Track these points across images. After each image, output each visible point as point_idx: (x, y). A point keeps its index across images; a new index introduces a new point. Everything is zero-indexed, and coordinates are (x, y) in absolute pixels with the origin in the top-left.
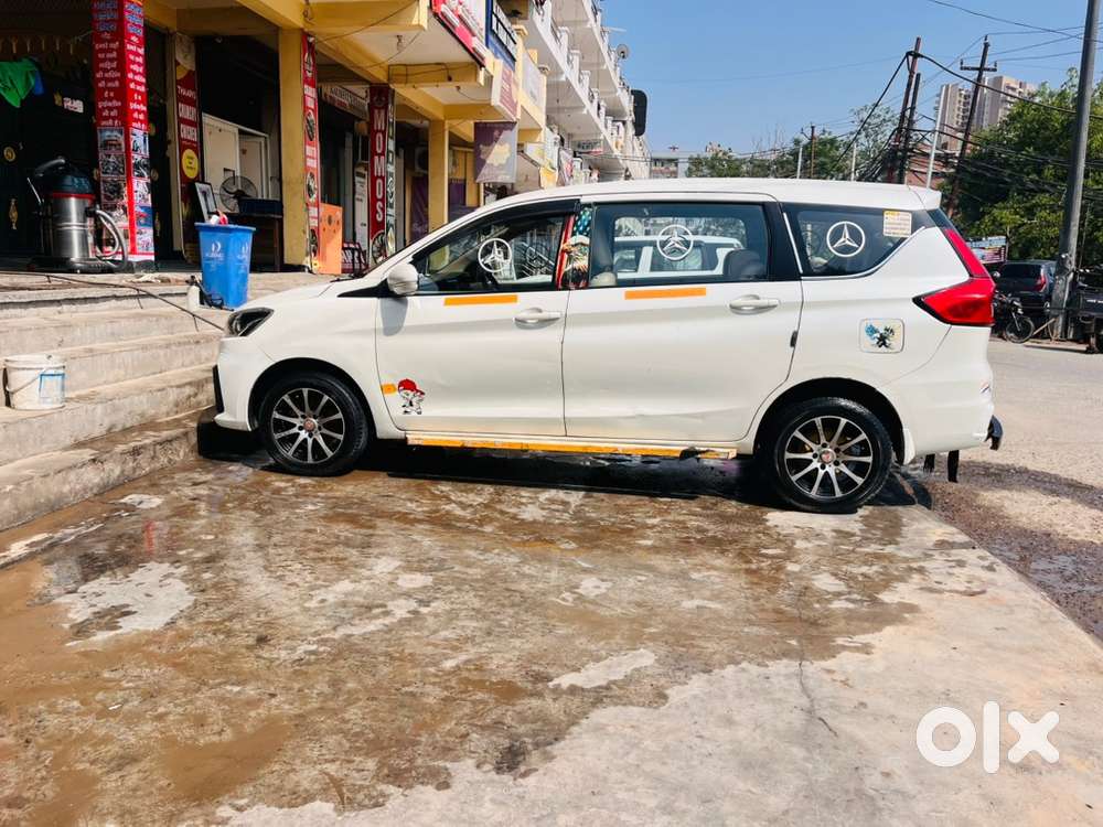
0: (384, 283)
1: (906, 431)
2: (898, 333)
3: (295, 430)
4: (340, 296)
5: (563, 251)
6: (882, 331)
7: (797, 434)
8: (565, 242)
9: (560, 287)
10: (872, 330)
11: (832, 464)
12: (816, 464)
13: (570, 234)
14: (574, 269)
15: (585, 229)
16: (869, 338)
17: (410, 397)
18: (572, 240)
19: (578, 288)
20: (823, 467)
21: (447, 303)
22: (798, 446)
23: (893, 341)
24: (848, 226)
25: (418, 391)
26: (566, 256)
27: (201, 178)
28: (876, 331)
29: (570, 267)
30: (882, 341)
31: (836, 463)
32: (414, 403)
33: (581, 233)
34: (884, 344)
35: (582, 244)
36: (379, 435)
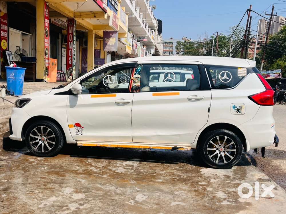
0: (70, 90)
1: (247, 141)
2: (243, 107)
3: (38, 141)
4: (55, 94)
5: (132, 80)
6: (238, 107)
7: (211, 142)
8: (132, 77)
9: (131, 92)
10: (235, 107)
11: (223, 152)
12: (217, 152)
13: (134, 74)
14: (135, 86)
15: (139, 72)
16: (234, 109)
17: (78, 129)
18: (135, 76)
19: (137, 92)
20: (220, 153)
21: (92, 97)
22: (211, 146)
23: (242, 111)
24: (226, 72)
25: (81, 127)
26: (133, 81)
27: (8, 49)
28: (236, 107)
29: (134, 85)
30: (238, 111)
31: (224, 152)
32: (80, 131)
33: (138, 74)
34: (239, 111)
35: (138, 77)
36: (67, 142)
